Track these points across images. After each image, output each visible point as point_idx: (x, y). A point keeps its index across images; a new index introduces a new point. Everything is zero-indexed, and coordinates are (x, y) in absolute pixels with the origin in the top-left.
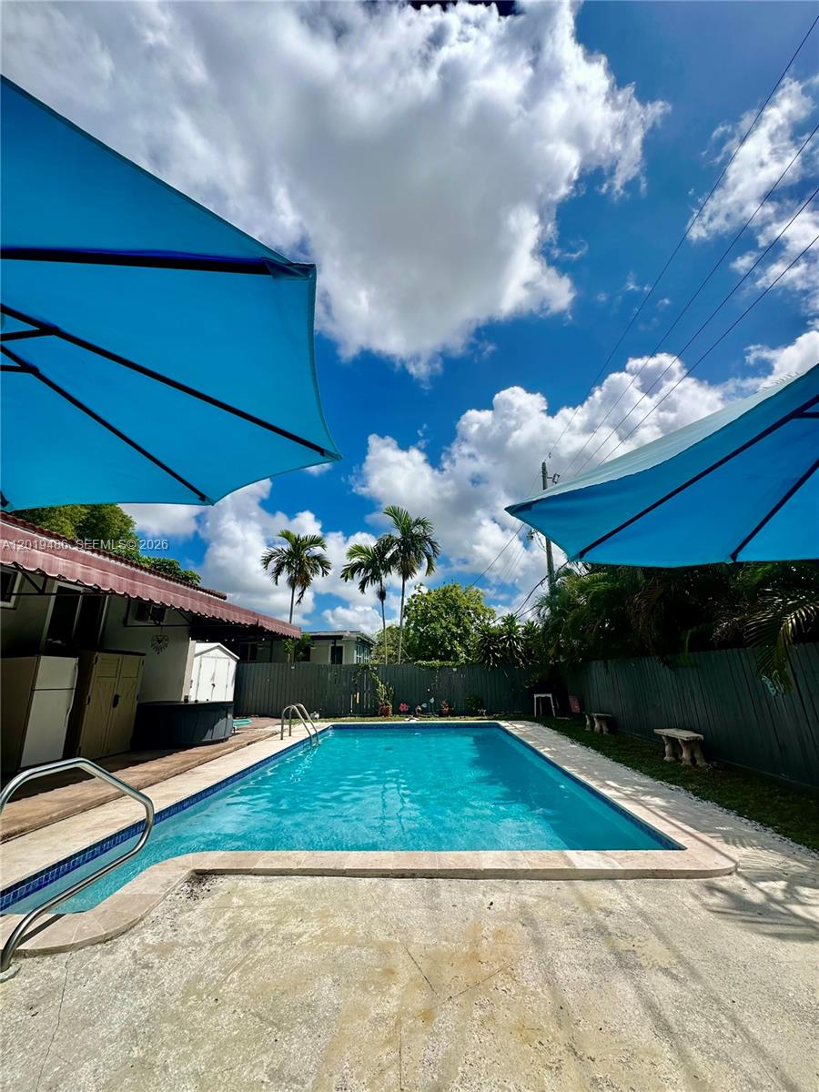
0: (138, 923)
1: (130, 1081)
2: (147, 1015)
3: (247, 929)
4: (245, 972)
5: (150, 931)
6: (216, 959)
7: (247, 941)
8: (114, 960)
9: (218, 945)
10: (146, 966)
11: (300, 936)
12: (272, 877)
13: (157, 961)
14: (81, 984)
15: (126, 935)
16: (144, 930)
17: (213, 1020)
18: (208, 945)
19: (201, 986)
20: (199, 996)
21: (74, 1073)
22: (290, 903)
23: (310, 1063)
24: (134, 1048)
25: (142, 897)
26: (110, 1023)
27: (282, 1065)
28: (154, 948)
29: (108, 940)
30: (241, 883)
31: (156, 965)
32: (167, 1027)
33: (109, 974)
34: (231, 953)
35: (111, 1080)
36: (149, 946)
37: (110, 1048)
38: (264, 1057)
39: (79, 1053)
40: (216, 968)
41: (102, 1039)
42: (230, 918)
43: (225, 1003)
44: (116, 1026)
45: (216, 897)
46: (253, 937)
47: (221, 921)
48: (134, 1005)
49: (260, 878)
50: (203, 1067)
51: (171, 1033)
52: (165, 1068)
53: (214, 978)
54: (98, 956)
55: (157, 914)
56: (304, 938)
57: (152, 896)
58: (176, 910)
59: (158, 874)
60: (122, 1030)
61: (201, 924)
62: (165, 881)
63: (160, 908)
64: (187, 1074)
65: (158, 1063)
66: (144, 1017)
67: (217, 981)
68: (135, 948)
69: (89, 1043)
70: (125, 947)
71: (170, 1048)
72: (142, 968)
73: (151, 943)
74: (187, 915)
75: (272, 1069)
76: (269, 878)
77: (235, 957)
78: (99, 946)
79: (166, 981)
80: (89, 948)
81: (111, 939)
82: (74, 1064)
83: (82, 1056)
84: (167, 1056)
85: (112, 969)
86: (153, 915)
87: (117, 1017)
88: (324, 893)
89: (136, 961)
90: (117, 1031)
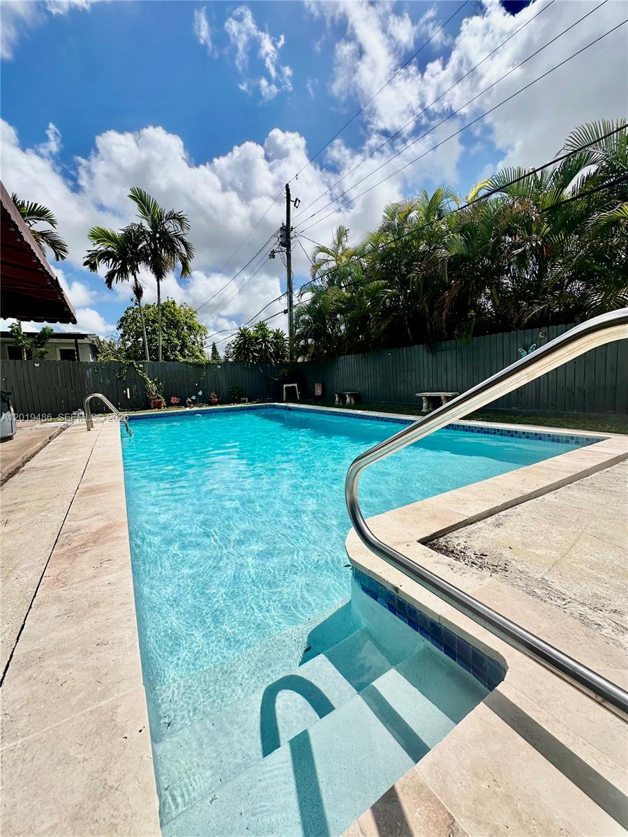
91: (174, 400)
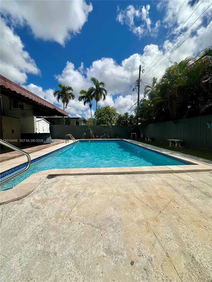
0: (31, 192)
1: (39, 263)
2: (41, 228)
3: (74, 192)
4: (78, 207)
5: (36, 195)
6: (65, 203)
7: (75, 196)
8: (23, 207)
9: (65, 198)
10: (37, 208)
11: (94, 193)
12: (77, 176)
13: (41, 205)
14: (9, 217)
15: (27, 197)
16: (34, 194)
17: (71, 228)
18: (61, 199)
19: (62, 214)
20: (63, 218)
21: (8, 262)
22: (86, 183)
23: (121, 244)
24: (38, 245)
25: (31, 184)
26: (25, 234)
27: (109, 247)
28: (39, 201)
29: (20, 199)
30: (67, 178)
31: (42, 207)
32: (52, 234)
33: (22, 212)
34: (71, 201)
35: (29, 264)
36: (37, 200)
37: (26, 246)
38: (99, 243)
39: (11, 250)
40: (66, 207)
41: (21, 242)
42: (66, 189)
43: (74, 221)
44: (28, 235)
45: (59, 182)
46: (77, 195)
47: (63, 190)
48: (35, 224)
49: (73, 176)
50: (73, 252)
51: (54, 236)
52: (55, 254)
53: (67, 211)
54: (16, 205)
55: (38, 189)
56: (96, 194)
57: (35, 183)
58: (45, 187)
59: (36, 176)
60: (31, 237)
61: (56, 191)
62: (39, 178)
63: (39, 187)
64: (67, 256)
65: (51, 252)
66: (40, 229)
67: (68, 212)
68: (32, 201)
69: (15, 245)
70: (27, 202)
71: (55, 243)
72: (36, 209)
73: (38, 199)
74: (50, 188)
75: (105, 249)
76: (76, 176)
77: (73, 202)
78: (16, 202)
79: (47, 213)
80: (12, 203)
81: (21, 199)
82: (8, 257)
83: (12, 252)
84: (55, 247)
85: (22, 210)
86: (37, 189)
87: (28, 231)
88: (97, 180)
89: (32, 206)
90: (29, 237)
91: (97, 136)
